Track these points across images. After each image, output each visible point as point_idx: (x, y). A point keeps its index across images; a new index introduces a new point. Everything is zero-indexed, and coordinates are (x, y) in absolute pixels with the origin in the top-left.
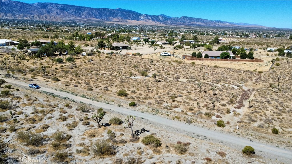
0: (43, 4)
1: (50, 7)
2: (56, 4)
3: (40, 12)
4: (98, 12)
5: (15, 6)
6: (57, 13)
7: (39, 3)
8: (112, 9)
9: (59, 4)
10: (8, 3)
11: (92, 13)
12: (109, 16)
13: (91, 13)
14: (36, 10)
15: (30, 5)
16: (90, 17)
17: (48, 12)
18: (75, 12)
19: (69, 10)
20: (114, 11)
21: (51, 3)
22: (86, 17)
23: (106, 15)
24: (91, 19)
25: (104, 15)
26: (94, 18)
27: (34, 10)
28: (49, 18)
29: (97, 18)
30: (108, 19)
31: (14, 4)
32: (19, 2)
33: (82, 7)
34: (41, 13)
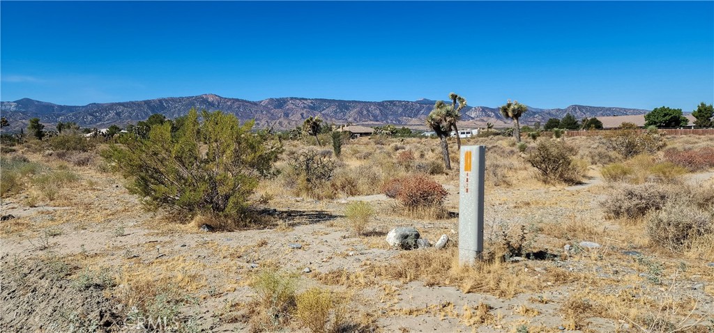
0: (278, 100)
1: (289, 105)
2: (301, 99)
3: (272, 115)
4: (380, 109)
5: (230, 108)
6: (302, 115)
7: (272, 99)
8: (408, 102)
9: (306, 99)
10: (219, 104)
11: (368, 111)
12: (401, 115)
13: (365, 112)
14: (264, 112)
15: (255, 104)
16: (364, 119)
17: (287, 115)
18: (336, 112)
19: (324, 109)
20: (412, 104)
21: (292, 98)
22: (355, 120)
23: (394, 113)
24: (366, 123)
25: (391, 115)
26: (371, 120)
27: (262, 112)
28: (286, 126)
29: (377, 121)
30: (399, 121)
31: (229, 103)
32: (237, 100)
33: (349, 102)
34: (273, 117)
